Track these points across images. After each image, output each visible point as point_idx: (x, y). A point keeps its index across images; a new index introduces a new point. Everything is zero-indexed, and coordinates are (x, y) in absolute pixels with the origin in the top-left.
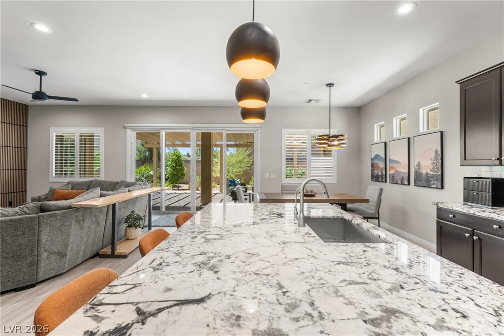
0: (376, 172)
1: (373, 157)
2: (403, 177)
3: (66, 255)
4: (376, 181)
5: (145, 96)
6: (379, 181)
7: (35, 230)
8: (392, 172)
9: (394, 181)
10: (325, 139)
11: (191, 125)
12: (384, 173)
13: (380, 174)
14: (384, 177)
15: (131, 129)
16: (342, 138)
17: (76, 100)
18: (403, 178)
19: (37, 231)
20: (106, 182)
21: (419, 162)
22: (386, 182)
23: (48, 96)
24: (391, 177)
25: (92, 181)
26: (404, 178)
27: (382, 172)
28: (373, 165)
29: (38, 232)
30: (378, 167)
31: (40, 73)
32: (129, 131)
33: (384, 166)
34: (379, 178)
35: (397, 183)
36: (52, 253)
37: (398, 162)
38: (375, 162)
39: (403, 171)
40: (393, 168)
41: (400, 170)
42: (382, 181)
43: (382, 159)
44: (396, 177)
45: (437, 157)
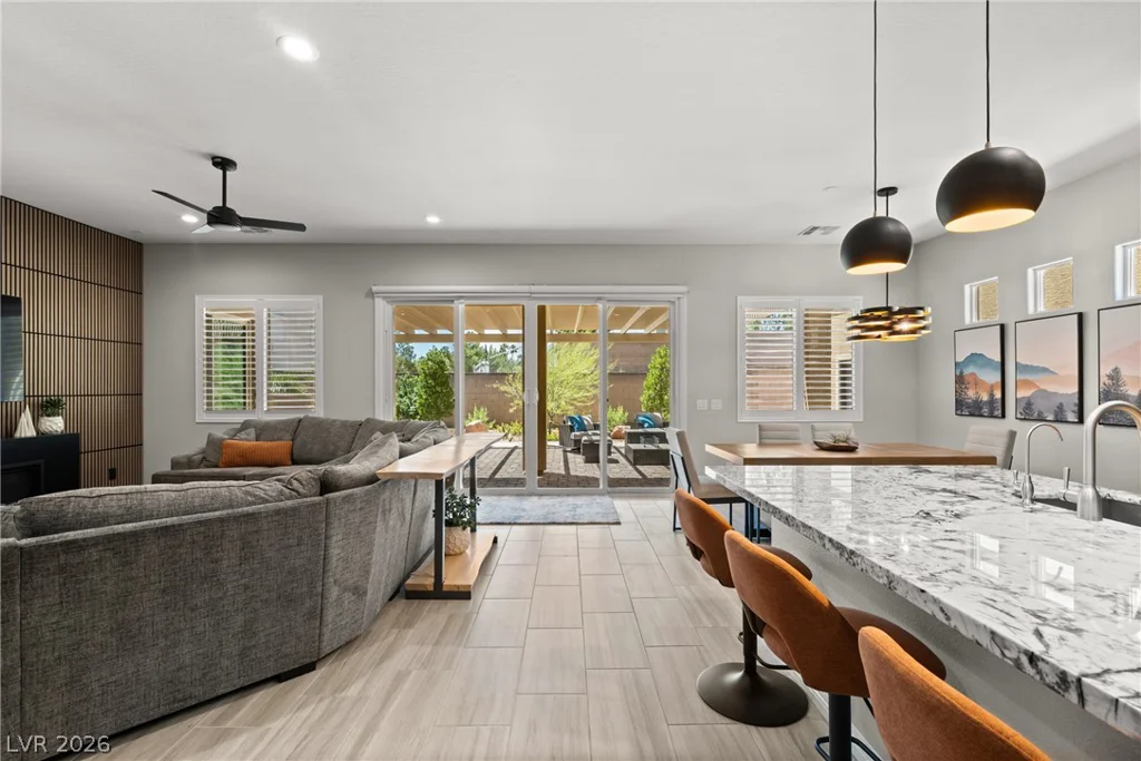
0: (971, 393)
1: (960, 359)
2: (1061, 404)
3: (365, 593)
4: (971, 415)
5: (433, 220)
6: (981, 416)
7: (319, 535)
8: (1024, 393)
9: (1028, 412)
10: (879, 318)
11: (526, 288)
12: (998, 395)
13: (985, 397)
14: (999, 405)
15: (384, 298)
16: (921, 313)
17: (301, 227)
18: (1060, 408)
19: (323, 537)
20: (335, 421)
21: (1116, 370)
22: (1003, 416)
23: (240, 218)
24: (1023, 404)
25: (300, 421)
26: (1065, 408)
27: (992, 395)
28: (960, 380)
29: (326, 538)
30: (977, 383)
31: (224, 164)
32: (380, 303)
33: (999, 379)
34: (981, 408)
35: (1041, 419)
36: (346, 589)
37: (1045, 370)
38: (968, 371)
39: (1061, 390)
40: (1028, 384)
41: (1051, 388)
42: (992, 416)
43: (987, 362)
44: (1039, 405)
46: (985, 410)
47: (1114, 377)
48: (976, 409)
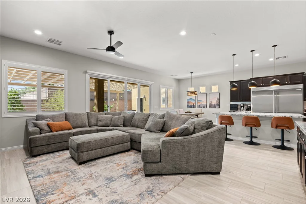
1: (188, 99)
4: (190, 108)
6: (192, 108)
8: (199, 104)
9: (199, 107)
13: (192, 105)
18: (204, 106)
21: (211, 101)
27: (194, 104)
28: (188, 102)
30: (191, 103)
33: (195, 102)
35: (201, 108)
37: (202, 101)
38: (189, 101)
39: (204, 104)
40: (199, 103)
41: (203, 103)
42: (194, 108)
43: (193, 100)
44: (201, 106)
45: (219, 100)
46: (192, 107)
47: (211, 102)
48: (191, 107)
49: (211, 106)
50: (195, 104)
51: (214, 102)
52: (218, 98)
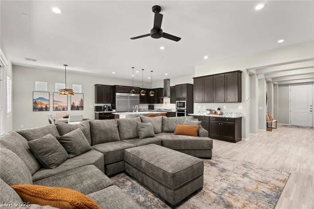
0: (39, 106)
1: (35, 98)
4: (39, 111)
6: (43, 111)
8: (55, 106)
9: (56, 109)
13: (44, 107)
14: (48, 108)
18: (64, 108)
22: (49, 110)
27: (46, 106)
28: (35, 103)
30: (41, 104)
33: (48, 103)
34: (43, 109)
35: (59, 110)
37: (60, 102)
38: (37, 101)
39: (64, 105)
40: (57, 104)
41: (62, 105)
42: (46, 110)
43: (46, 100)
44: (59, 108)
45: (82, 101)
47: (73, 103)
48: (41, 109)
49: (73, 108)
50: (48, 106)
51: (77, 104)
52: (82, 99)
